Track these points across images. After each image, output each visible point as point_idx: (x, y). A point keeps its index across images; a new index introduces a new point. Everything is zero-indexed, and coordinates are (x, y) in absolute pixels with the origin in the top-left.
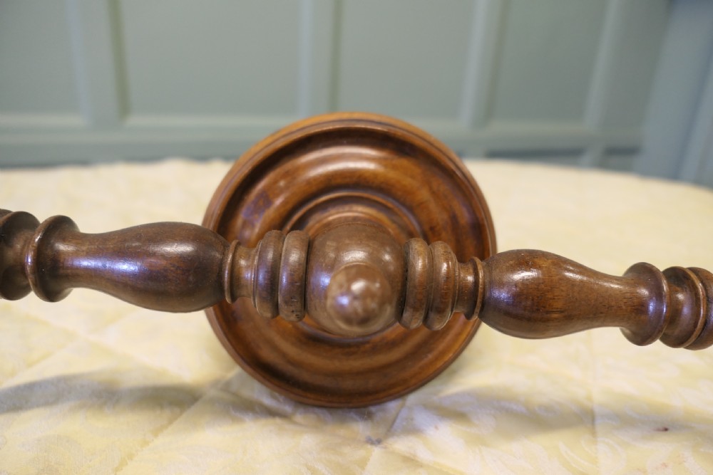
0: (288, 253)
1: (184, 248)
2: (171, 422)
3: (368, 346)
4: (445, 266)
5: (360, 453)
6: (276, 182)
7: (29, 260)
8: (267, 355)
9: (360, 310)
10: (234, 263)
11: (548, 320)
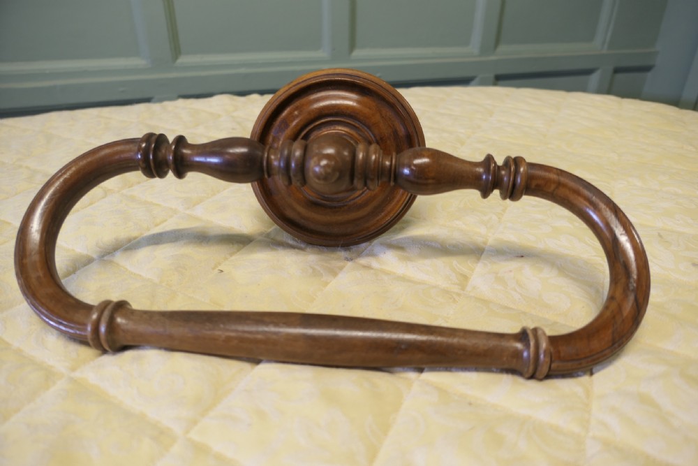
0: (295, 151)
1: (243, 150)
2: (238, 251)
3: (346, 207)
4: (373, 157)
5: (341, 264)
6: (291, 113)
7: (171, 158)
8: (290, 214)
9: (323, 173)
10: (268, 159)
11: (426, 185)
